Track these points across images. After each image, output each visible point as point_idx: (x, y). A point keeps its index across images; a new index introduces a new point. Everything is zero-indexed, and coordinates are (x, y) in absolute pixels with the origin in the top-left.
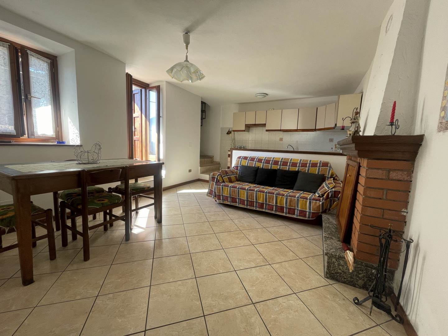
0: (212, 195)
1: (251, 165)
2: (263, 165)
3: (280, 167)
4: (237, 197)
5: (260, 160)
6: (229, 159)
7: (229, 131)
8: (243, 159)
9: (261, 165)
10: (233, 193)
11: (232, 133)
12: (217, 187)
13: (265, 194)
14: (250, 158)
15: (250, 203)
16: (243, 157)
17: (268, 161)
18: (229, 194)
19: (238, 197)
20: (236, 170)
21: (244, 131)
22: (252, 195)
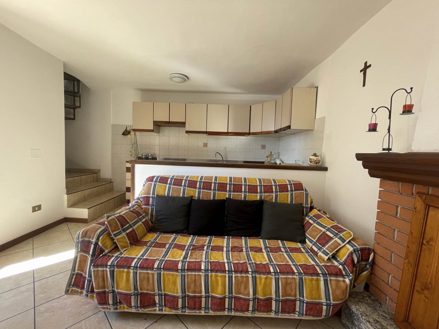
0: (83, 288)
1: (175, 195)
2: (199, 193)
3: (230, 195)
4: (157, 291)
5: (192, 184)
6: (129, 175)
7: (126, 130)
8: (159, 182)
9: (195, 193)
10: (145, 283)
11: (132, 133)
12: (96, 273)
13: (227, 275)
14: (172, 179)
15: (192, 303)
16: (158, 177)
17: (207, 185)
18: (132, 288)
19: (160, 289)
20: (144, 205)
21: (152, 131)
22: (196, 281)
